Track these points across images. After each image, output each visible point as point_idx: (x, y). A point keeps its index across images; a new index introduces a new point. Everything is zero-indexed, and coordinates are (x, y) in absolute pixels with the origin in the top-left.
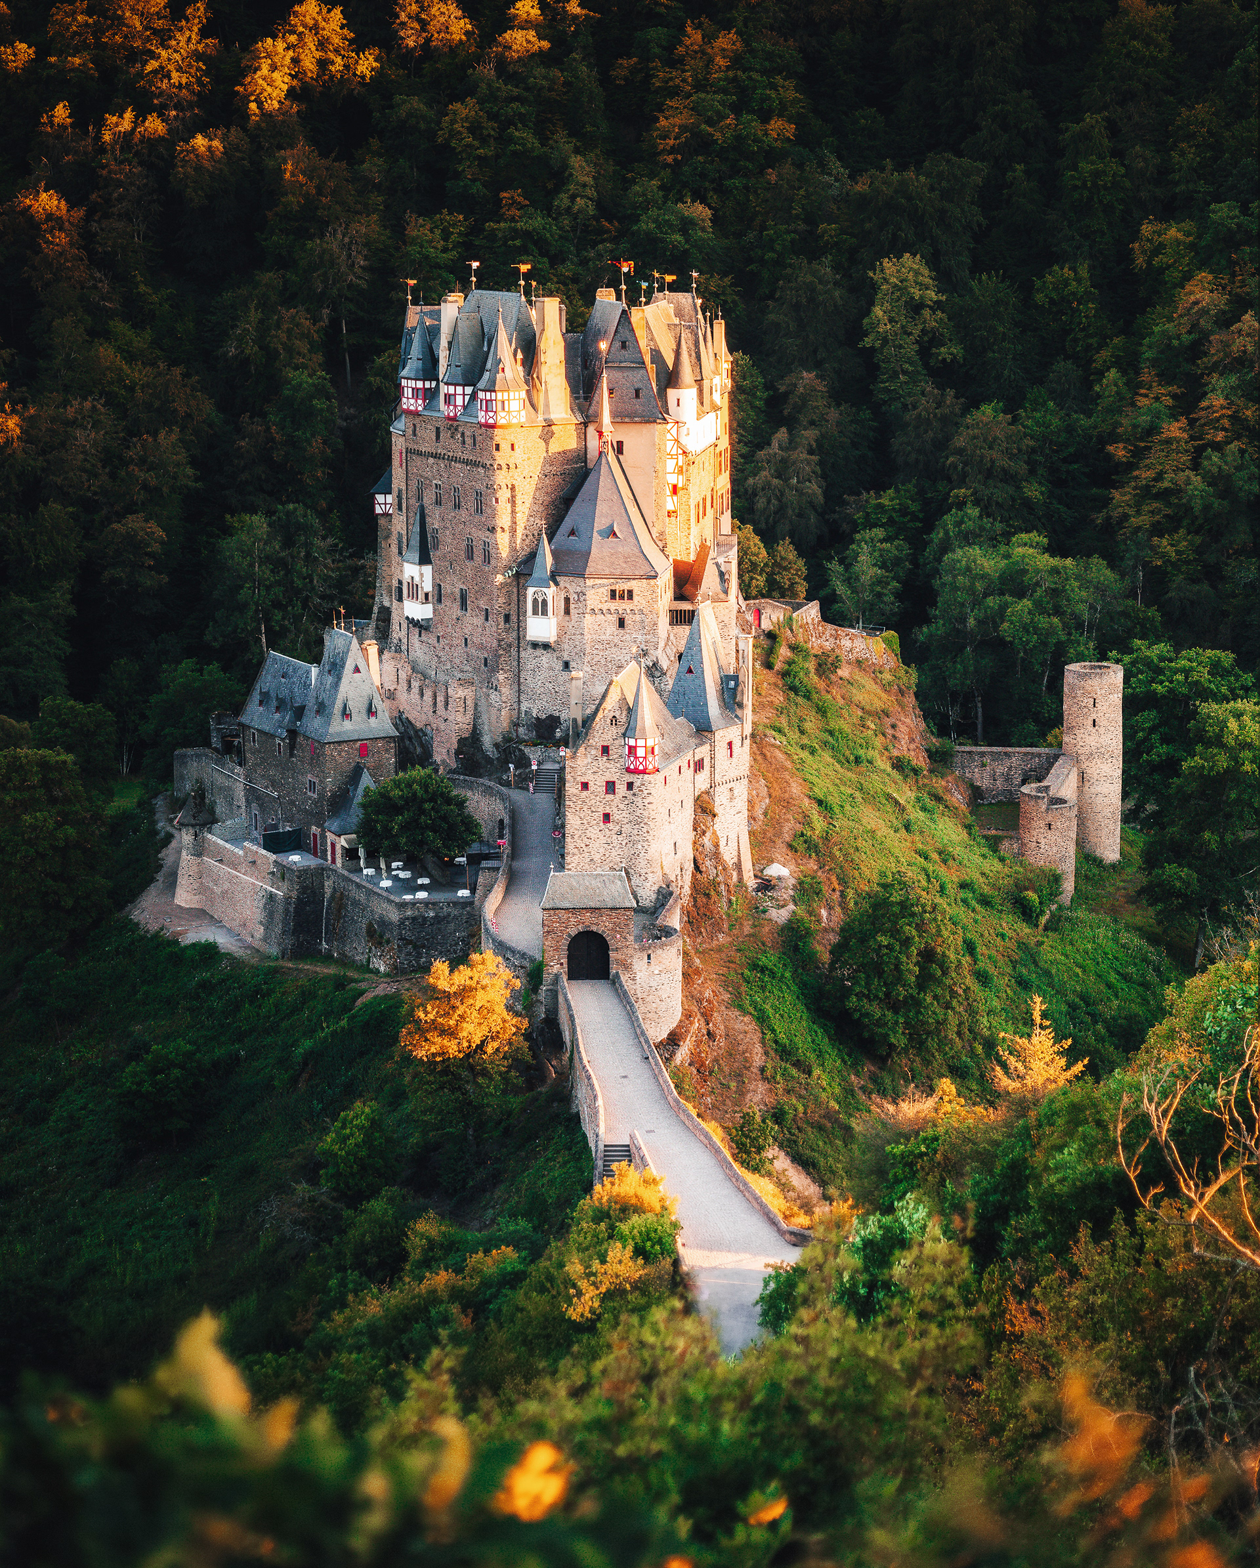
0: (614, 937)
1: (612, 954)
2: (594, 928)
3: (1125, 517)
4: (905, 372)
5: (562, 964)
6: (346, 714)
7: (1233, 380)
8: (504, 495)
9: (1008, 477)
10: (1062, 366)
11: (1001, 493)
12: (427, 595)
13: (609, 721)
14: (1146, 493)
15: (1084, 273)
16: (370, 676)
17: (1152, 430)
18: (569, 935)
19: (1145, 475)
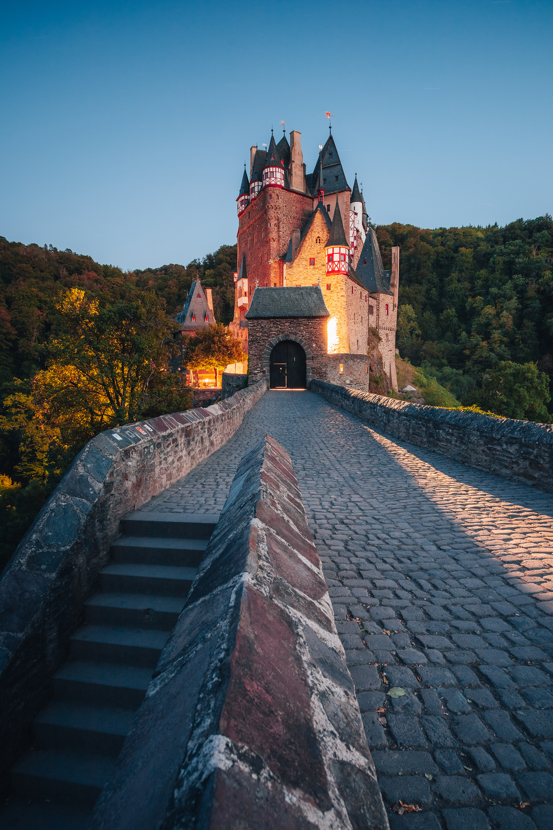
0: (310, 346)
1: (309, 363)
2: (293, 338)
3: (470, 369)
4: (406, 337)
5: (264, 372)
6: (193, 316)
7: (500, 331)
8: (273, 222)
9: (438, 358)
10: (449, 334)
11: (436, 361)
12: (245, 293)
13: (315, 240)
14: (476, 362)
15: (454, 310)
16: (207, 305)
17: (477, 344)
18: (271, 345)
19: (475, 357)
